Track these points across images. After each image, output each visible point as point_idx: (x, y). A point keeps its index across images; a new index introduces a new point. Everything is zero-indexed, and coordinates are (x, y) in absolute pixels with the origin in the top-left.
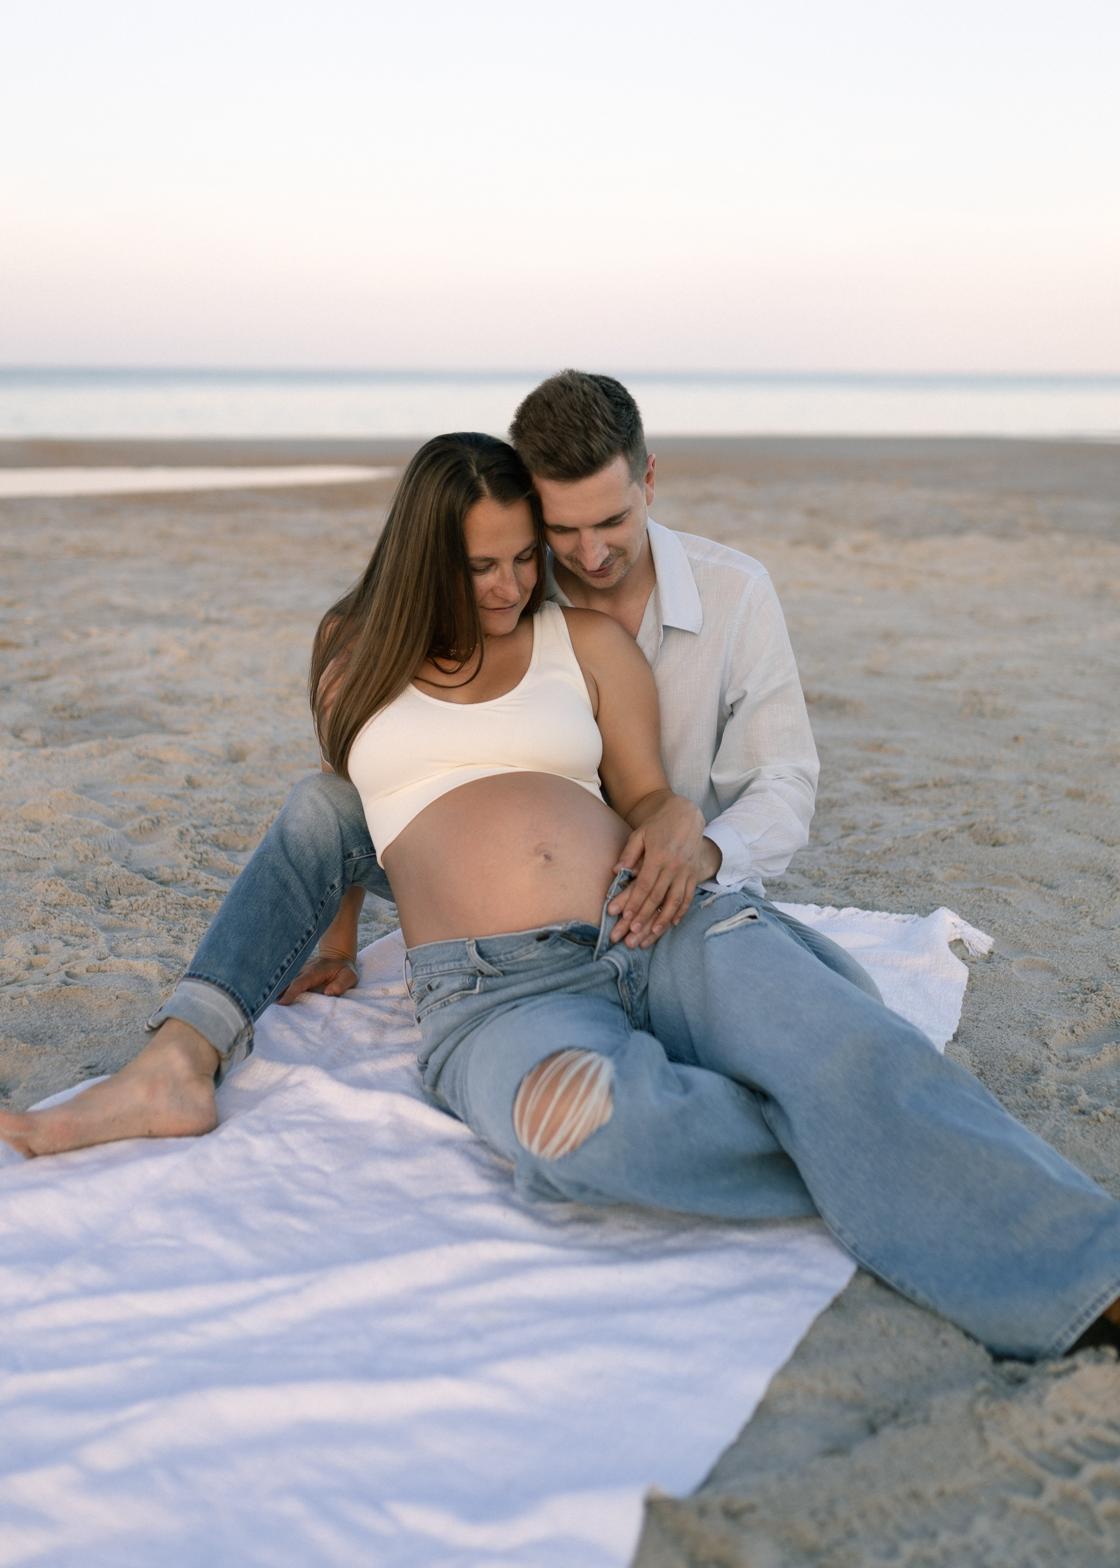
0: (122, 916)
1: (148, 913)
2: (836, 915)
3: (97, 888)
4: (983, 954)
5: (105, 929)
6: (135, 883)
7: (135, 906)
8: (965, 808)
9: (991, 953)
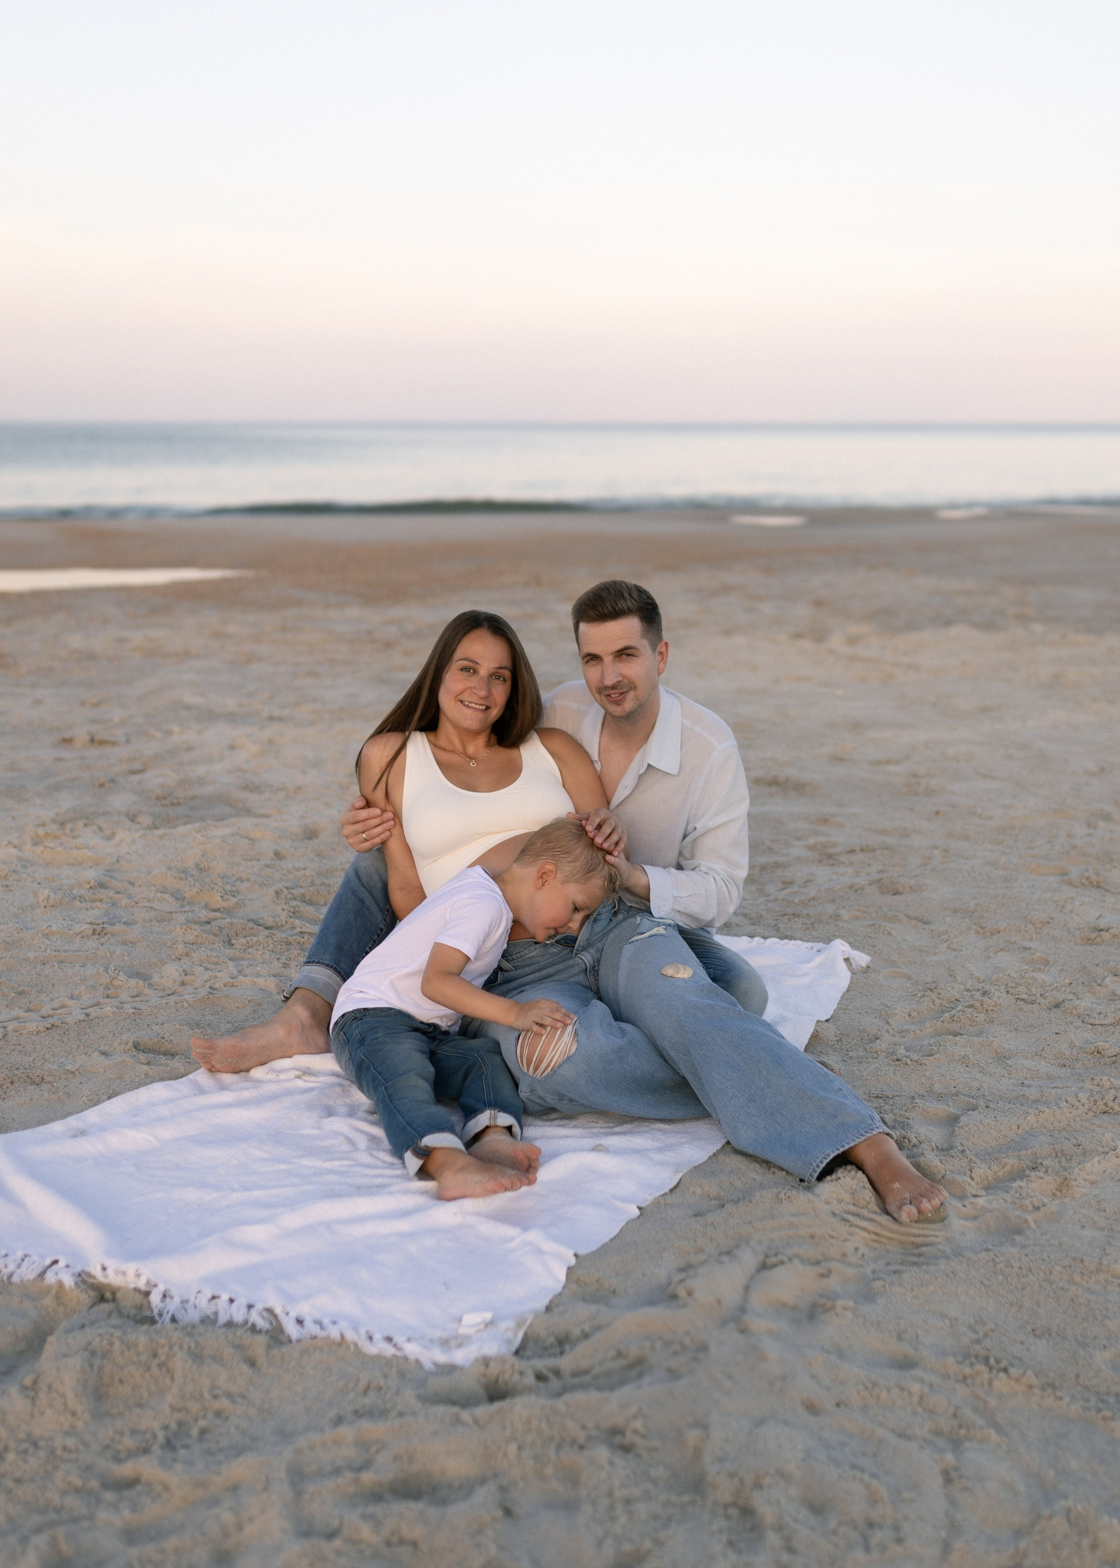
0: (242, 951)
1: (261, 948)
2: (763, 943)
3: (221, 932)
4: (862, 967)
5: (231, 959)
6: (247, 928)
7: (251, 944)
8: (880, 867)
9: (868, 967)
